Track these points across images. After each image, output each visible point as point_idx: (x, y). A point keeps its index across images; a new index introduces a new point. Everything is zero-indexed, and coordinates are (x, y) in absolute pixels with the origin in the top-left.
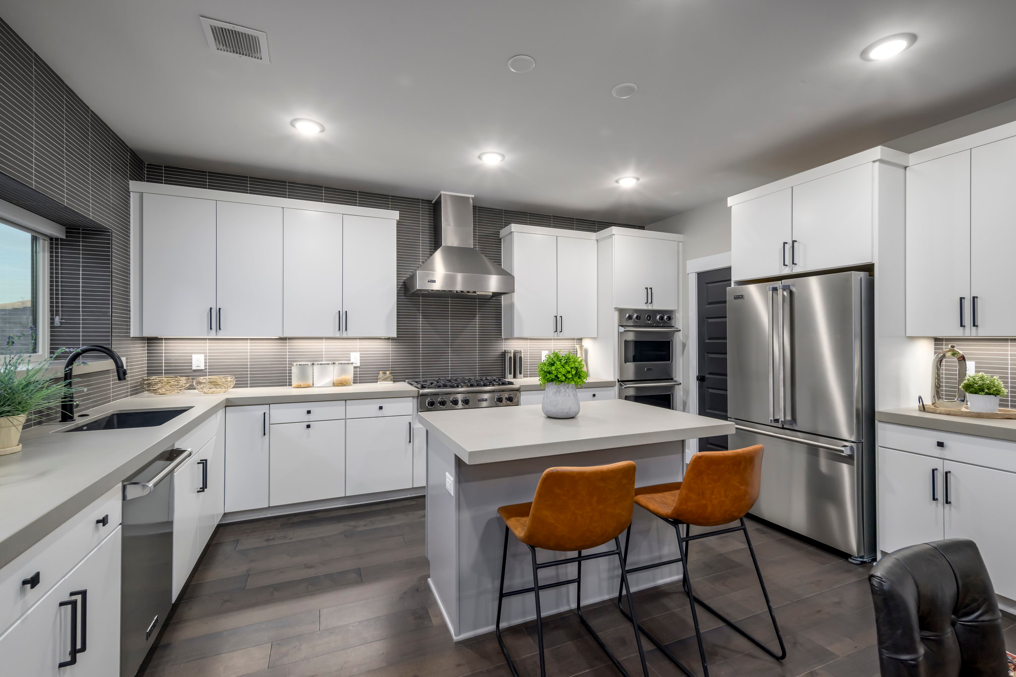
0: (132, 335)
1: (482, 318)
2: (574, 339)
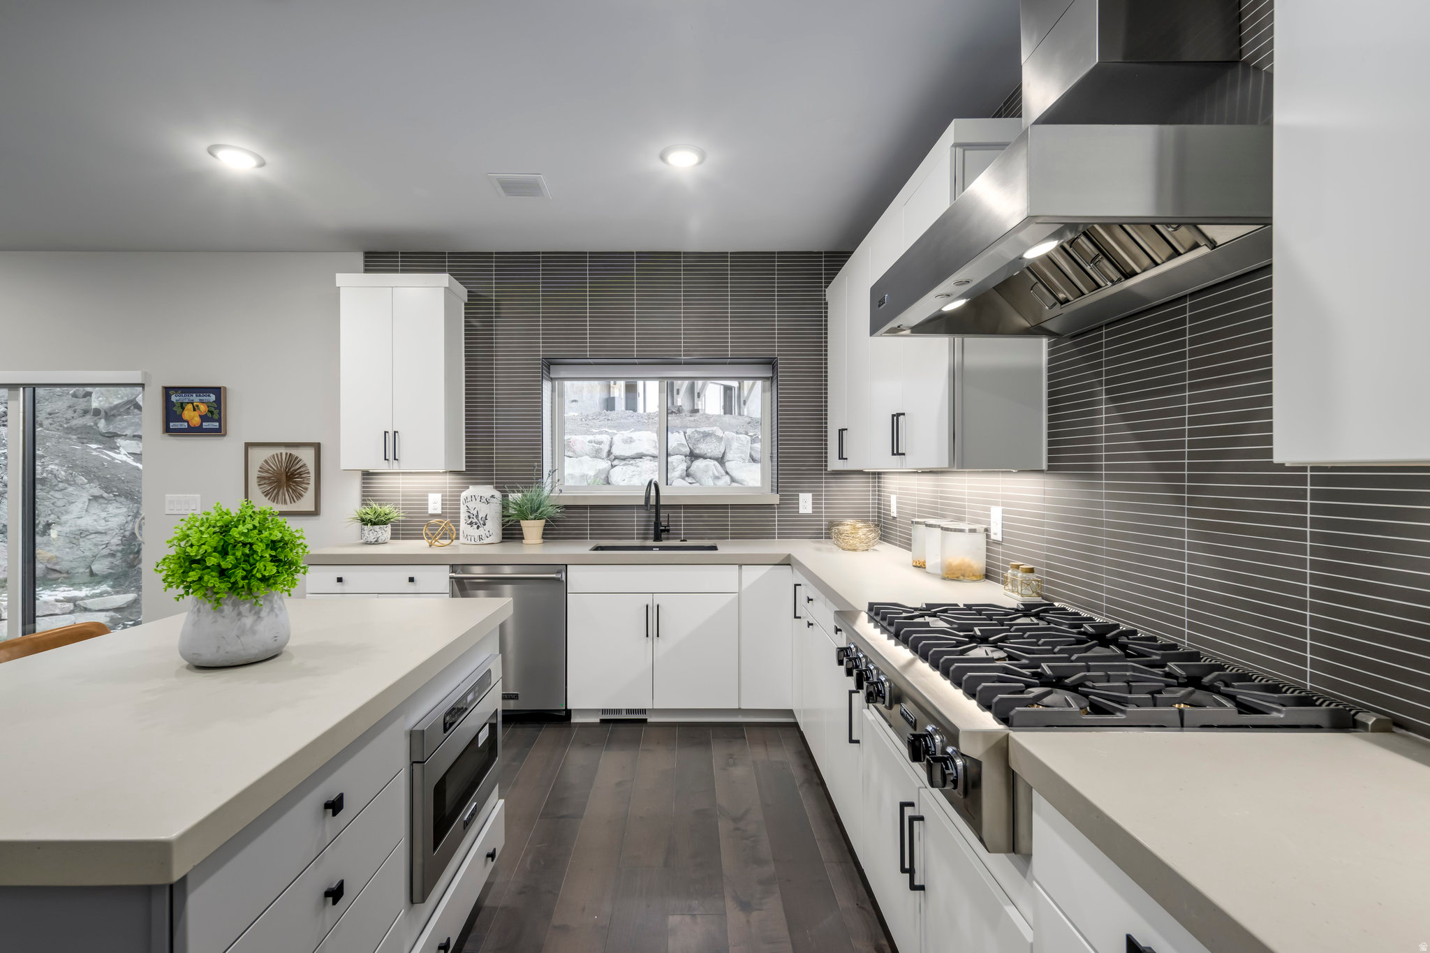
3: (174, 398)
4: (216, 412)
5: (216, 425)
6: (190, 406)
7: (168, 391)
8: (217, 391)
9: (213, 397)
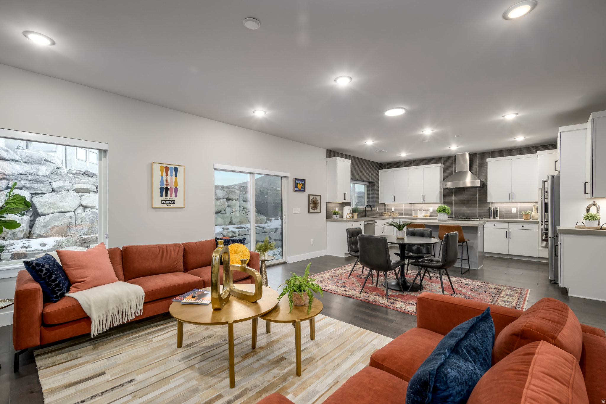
0: (380, 203)
1: (479, 195)
2: (533, 203)
3: (296, 182)
4: (304, 186)
5: (303, 189)
6: (299, 184)
7: (296, 179)
8: (304, 180)
9: (303, 182)
